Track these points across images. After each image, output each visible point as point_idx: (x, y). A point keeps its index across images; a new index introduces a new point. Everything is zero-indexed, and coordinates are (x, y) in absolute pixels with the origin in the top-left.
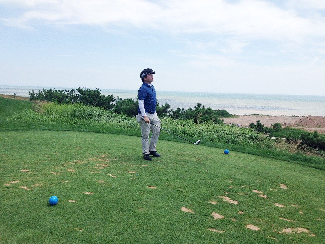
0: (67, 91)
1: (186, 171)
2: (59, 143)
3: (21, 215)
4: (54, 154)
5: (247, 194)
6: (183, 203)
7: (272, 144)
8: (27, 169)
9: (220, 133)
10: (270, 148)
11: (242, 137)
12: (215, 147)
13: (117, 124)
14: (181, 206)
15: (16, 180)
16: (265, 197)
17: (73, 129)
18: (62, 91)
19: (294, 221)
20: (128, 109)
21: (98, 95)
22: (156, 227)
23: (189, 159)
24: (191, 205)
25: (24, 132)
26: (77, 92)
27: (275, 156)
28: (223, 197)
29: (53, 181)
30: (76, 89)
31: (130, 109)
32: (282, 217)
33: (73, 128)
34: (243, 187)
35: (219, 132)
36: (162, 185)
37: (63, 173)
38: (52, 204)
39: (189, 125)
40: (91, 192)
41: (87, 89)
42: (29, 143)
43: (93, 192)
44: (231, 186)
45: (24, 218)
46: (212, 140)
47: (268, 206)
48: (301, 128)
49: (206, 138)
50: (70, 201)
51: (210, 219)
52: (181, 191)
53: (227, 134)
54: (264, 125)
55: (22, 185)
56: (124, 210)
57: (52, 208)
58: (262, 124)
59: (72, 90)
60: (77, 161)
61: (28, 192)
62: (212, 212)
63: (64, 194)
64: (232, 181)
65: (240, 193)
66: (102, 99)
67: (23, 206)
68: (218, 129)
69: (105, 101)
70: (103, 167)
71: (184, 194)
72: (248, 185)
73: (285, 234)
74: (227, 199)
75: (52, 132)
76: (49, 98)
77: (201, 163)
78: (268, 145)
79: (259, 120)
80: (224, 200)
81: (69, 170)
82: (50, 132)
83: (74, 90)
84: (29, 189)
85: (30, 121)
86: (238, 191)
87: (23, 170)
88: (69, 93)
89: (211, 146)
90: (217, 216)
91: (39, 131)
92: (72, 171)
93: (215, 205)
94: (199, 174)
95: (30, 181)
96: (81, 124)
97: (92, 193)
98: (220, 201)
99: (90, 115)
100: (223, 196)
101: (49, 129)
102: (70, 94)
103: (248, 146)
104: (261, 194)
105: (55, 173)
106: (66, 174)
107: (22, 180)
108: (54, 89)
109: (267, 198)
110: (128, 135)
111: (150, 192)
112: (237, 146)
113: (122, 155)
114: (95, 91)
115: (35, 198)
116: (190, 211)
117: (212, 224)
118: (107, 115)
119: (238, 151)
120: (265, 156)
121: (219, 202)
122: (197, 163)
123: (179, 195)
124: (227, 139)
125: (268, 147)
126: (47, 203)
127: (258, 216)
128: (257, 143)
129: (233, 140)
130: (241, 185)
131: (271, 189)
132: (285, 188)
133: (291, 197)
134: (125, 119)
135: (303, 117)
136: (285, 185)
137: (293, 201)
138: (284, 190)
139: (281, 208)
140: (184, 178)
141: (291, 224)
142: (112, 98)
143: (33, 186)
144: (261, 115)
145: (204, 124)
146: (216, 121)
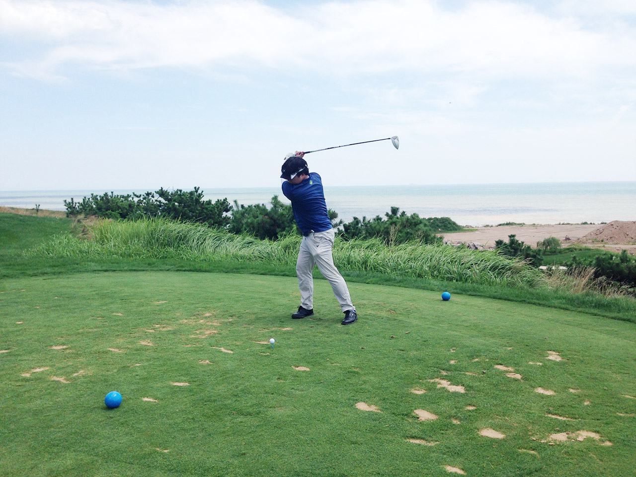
0: (137, 197)
1: (368, 336)
2: (123, 295)
3: (52, 429)
4: (115, 315)
5: (484, 373)
6: (360, 393)
7: (538, 279)
8: (63, 344)
9: (434, 263)
10: (533, 287)
11: (478, 268)
13: (235, 254)
14: (357, 401)
15: (42, 366)
16: (518, 376)
17: (149, 266)
19: (572, 419)
20: (256, 224)
21: (197, 201)
22: (307, 440)
23: (373, 312)
24: (375, 398)
25: (56, 276)
26: (157, 197)
27: (540, 301)
28: (437, 380)
29: (112, 364)
30: (156, 192)
31: (259, 223)
32: (550, 413)
33: (149, 264)
34: (477, 360)
35: (434, 259)
36: (320, 364)
37: (131, 348)
38: (111, 406)
39: (375, 249)
40: (185, 381)
41: (176, 190)
42: (66, 296)
43: (189, 382)
44: (452, 360)
45: (60, 434)
46: (420, 276)
47: (523, 394)
48: (599, 247)
49: (408, 272)
50: (146, 399)
51: (410, 421)
52: (357, 373)
53: (449, 263)
54: (523, 243)
55: (54, 375)
56: (248, 412)
57: (111, 413)
58: (520, 242)
59: (147, 193)
60: (159, 325)
61: (65, 386)
62: (416, 409)
63: (133, 387)
64: (454, 351)
65: (471, 372)
66: (207, 209)
67: (56, 412)
68: (431, 254)
69: (211, 211)
70: (207, 336)
71: (364, 378)
72: (486, 356)
73: (554, 444)
74: (445, 384)
75: (111, 274)
76: (103, 210)
77: (396, 319)
78: (529, 282)
79: (513, 234)
80: (439, 386)
81: (144, 343)
82: (106, 274)
83: (150, 194)
84: (67, 380)
85: (67, 255)
86: (466, 369)
87: (55, 348)
88: (142, 199)
90: (424, 415)
91: (85, 275)
92: (148, 344)
93: (421, 396)
94: (393, 341)
95: (68, 366)
96: (166, 257)
97: (187, 384)
98: (431, 388)
99: (182, 239)
100: (437, 378)
101: (104, 268)
102: (144, 201)
103: (490, 284)
104: (511, 372)
105: (117, 350)
106: (137, 350)
107: (54, 365)
108: (112, 193)
109: (521, 378)
111: (298, 377)
112: (468, 285)
113: (245, 310)
114: (191, 193)
115: (79, 397)
116: (373, 408)
117: (415, 431)
118: (216, 238)
119: (469, 293)
120: (520, 301)
121: (429, 389)
122: (389, 319)
123: (354, 380)
124: (449, 272)
125: (530, 285)
126: (103, 404)
127: (503, 412)
128: (507, 277)
129: (459, 274)
130: (472, 357)
131: (531, 363)
132: (559, 359)
133: (569, 376)
134: (251, 243)
135: (602, 223)
136: (558, 353)
137: (572, 383)
138: (555, 363)
139: (548, 396)
140: (362, 348)
141: (567, 425)
142: (225, 205)
143: (75, 375)
144: (518, 224)
145: (403, 245)
146: (427, 239)
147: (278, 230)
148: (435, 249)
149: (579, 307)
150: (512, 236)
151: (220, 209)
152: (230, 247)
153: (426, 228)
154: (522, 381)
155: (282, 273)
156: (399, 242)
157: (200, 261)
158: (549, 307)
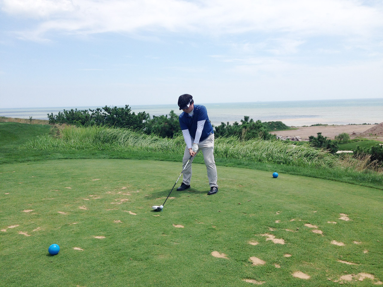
0: (92, 111)
1: (224, 203)
2: (74, 174)
4: (66, 189)
5: (297, 230)
7: (335, 162)
8: (31, 209)
9: (269, 152)
10: (332, 167)
11: (296, 155)
12: (262, 169)
13: (146, 147)
14: (212, 250)
15: (15, 224)
16: (320, 232)
17: (93, 155)
18: (86, 111)
19: (355, 264)
20: (160, 129)
21: (127, 114)
23: (228, 186)
25: (35, 162)
26: (103, 111)
27: (336, 178)
28: (266, 235)
29: (59, 223)
30: (103, 108)
31: (162, 128)
32: (340, 259)
33: (93, 154)
34: (293, 220)
35: (269, 150)
36: (191, 223)
37: (73, 212)
39: (232, 144)
40: (103, 235)
41: (115, 107)
42: (39, 175)
43: (105, 236)
44: (277, 220)
46: (260, 160)
47: (323, 245)
48: (374, 138)
49: (253, 158)
50: (76, 248)
51: (247, 265)
52: (215, 229)
53: (279, 152)
54: (326, 138)
55: (21, 231)
56: (140, 258)
57: (52, 259)
58: (324, 137)
59: (97, 109)
60: (92, 196)
61: (27, 238)
62: (251, 256)
64: (279, 214)
65: (289, 229)
66: (132, 118)
67: (17, 258)
68: (267, 147)
69: (135, 119)
70: (121, 203)
71: (218, 233)
72: (299, 217)
73: (343, 283)
74: (271, 237)
75: (69, 160)
76: (70, 120)
77: (243, 191)
78: (329, 164)
79: (320, 132)
80: (267, 239)
81: (81, 208)
82: (66, 160)
83: (100, 109)
84: (29, 234)
85: (45, 149)
86: (286, 227)
87: (25, 211)
88: (94, 113)
89: (258, 169)
90: (256, 261)
92: (84, 209)
93: (255, 246)
94: (240, 206)
95: (31, 224)
96: (104, 149)
98: (262, 241)
99: (115, 138)
100: (267, 233)
101: (65, 157)
102: (96, 114)
103: (305, 166)
104: (315, 229)
105: (63, 213)
106: (76, 213)
107: (22, 224)
108: (76, 109)
109: (323, 234)
110: (158, 160)
111: (175, 232)
112: (290, 167)
113: (148, 185)
114: (123, 109)
115: (34, 246)
116: (223, 256)
117: (249, 273)
118: (135, 137)
119: (290, 173)
120: (323, 178)
122: (238, 191)
123: (212, 235)
124: (278, 158)
125: (330, 166)
127: (310, 259)
128: (315, 161)
129: (285, 159)
130: (290, 218)
131: (329, 222)
132: (347, 219)
133: (354, 232)
134: (156, 140)
135: (376, 124)
136: (347, 215)
137: (356, 237)
138: (345, 222)
139: (339, 247)
140: (219, 212)
141: (352, 268)
142: (144, 116)
143: (35, 230)
144: (324, 125)
145: (250, 141)
146: (265, 137)
147: (174, 132)
148: (270, 143)
149: (361, 182)
150: (319, 134)
151: (141, 118)
152: (144, 143)
153: (265, 129)
154: (323, 236)
155: (174, 160)
156: (248, 138)
157: (125, 152)
158: (342, 182)
